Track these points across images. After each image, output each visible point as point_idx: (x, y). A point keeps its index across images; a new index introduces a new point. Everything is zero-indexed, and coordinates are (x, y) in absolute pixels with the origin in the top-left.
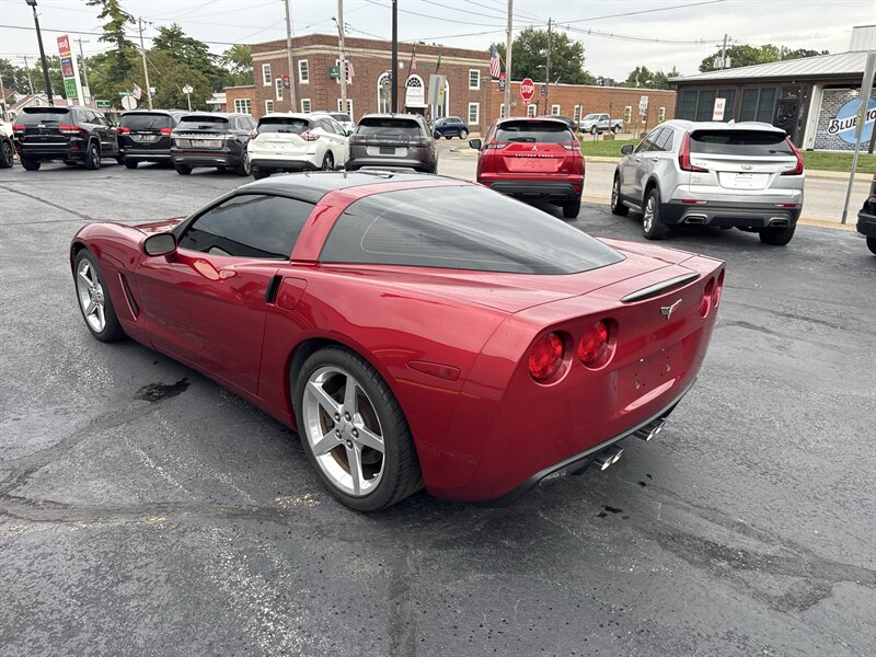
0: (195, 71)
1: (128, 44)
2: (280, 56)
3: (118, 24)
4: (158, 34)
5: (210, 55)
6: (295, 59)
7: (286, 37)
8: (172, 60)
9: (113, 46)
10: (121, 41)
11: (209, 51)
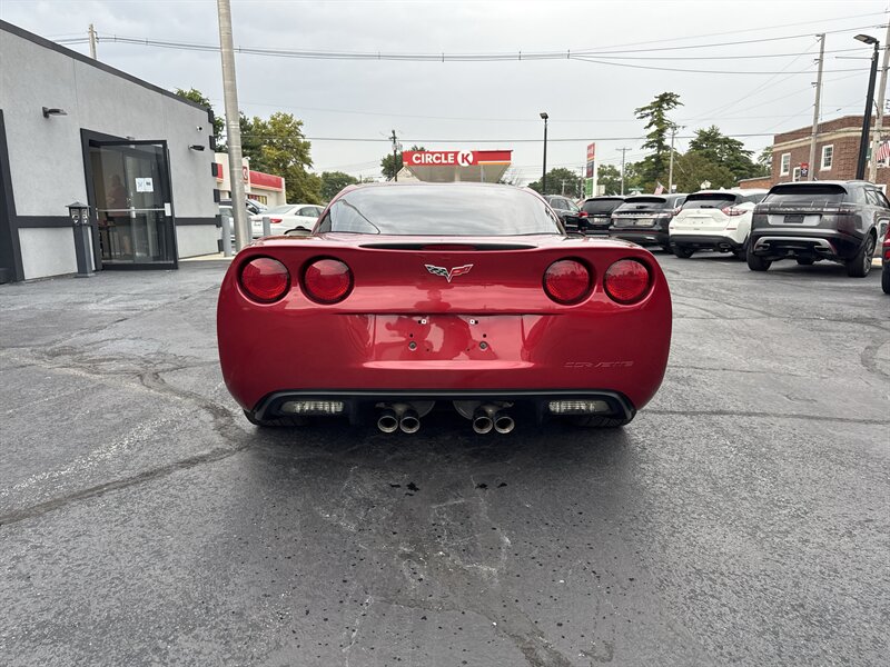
0: (722, 168)
1: (666, 148)
2: (802, 144)
3: (660, 132)
4: (695, 137)
5: (743, 152)
6: (819, 146)
7: (812, 124)
8: (703, 159)
9: (652, 152)
10: (661, 146)
11: (743, 148)
